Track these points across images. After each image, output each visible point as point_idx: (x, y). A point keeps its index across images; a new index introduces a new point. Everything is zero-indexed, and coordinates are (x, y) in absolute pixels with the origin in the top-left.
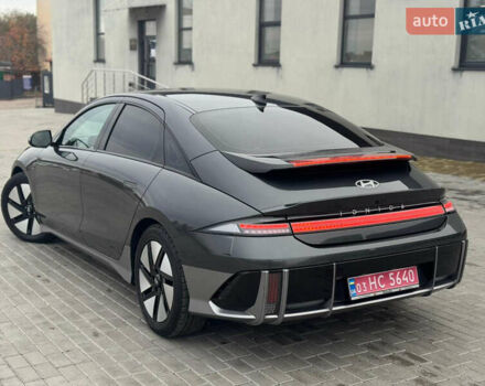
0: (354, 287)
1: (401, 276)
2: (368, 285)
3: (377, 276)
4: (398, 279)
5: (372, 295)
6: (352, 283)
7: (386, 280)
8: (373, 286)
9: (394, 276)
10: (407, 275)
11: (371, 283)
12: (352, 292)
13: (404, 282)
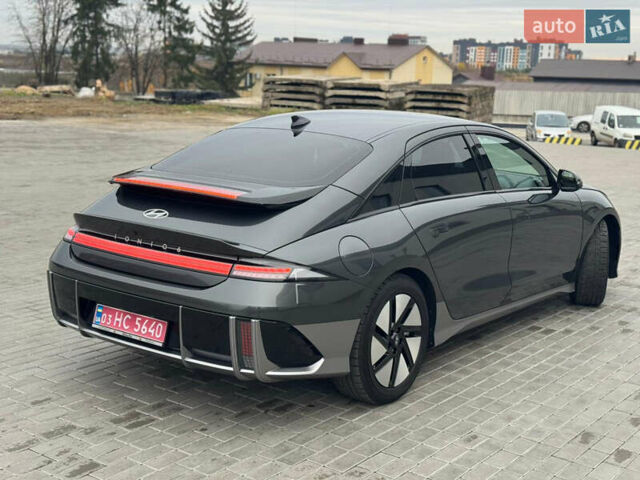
0: (100, 315)
1: (148, 326)
2: (113, 319)
3: (125, 315)
4: (144, 327)
5: (112, 331)
6: (100, 310)
7: (131, 323)
8: (118, 322)
9: (141, 322)
10: (155, 327)
11: (117, 319)
12: (96, 319)
13: (148, 334)
